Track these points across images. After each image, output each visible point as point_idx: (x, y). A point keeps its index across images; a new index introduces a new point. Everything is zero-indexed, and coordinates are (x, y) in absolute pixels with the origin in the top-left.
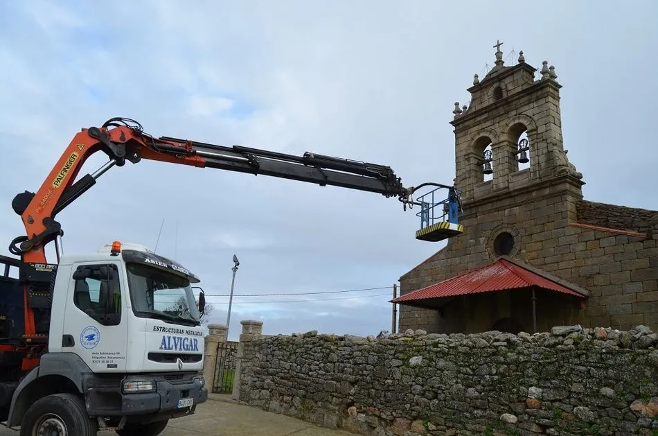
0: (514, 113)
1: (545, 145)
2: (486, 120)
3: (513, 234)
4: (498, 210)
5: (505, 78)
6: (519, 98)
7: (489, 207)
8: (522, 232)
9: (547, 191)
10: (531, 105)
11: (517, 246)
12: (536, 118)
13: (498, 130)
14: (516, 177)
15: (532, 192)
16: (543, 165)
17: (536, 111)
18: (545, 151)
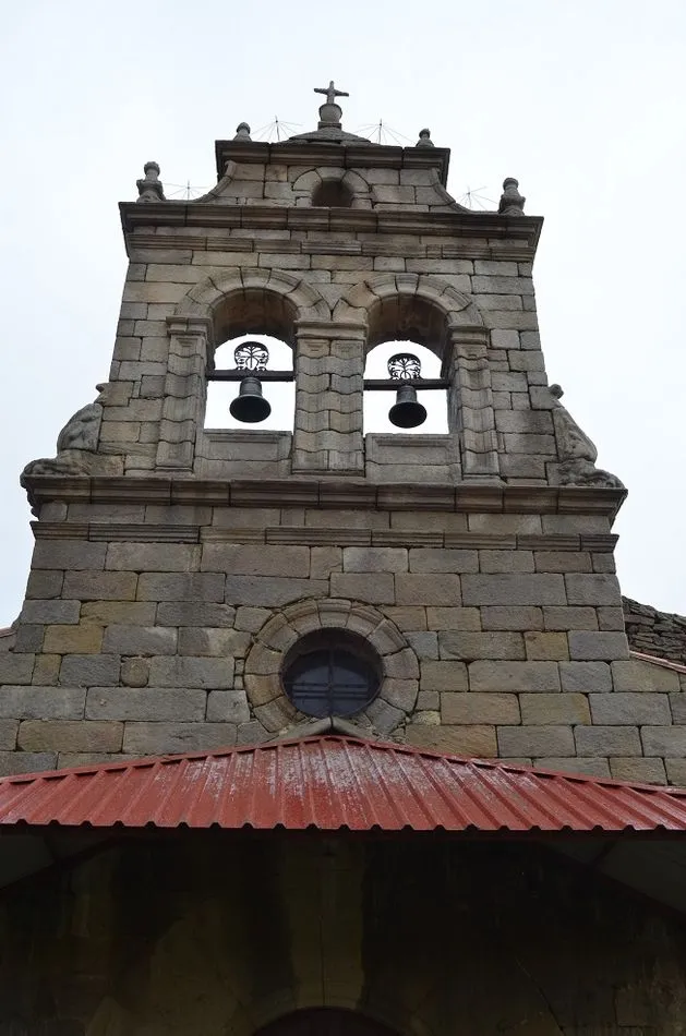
0: (397, 264)
1: (521, 385)
2: (282, 248)
3: (381, 643)
4: (312, 538)
5: (368, 166)
6: (419, 234)
7: (269, 518)
8: (425, 644)
9: (532, 525)
10: (467, 266)
11: (397, 693)
12: (483, 302)
13: (331, 293)
14: (398, 451)
15: (468, 511)
16: (513, 442)
17: (482, 284)
18: (521, 402)
